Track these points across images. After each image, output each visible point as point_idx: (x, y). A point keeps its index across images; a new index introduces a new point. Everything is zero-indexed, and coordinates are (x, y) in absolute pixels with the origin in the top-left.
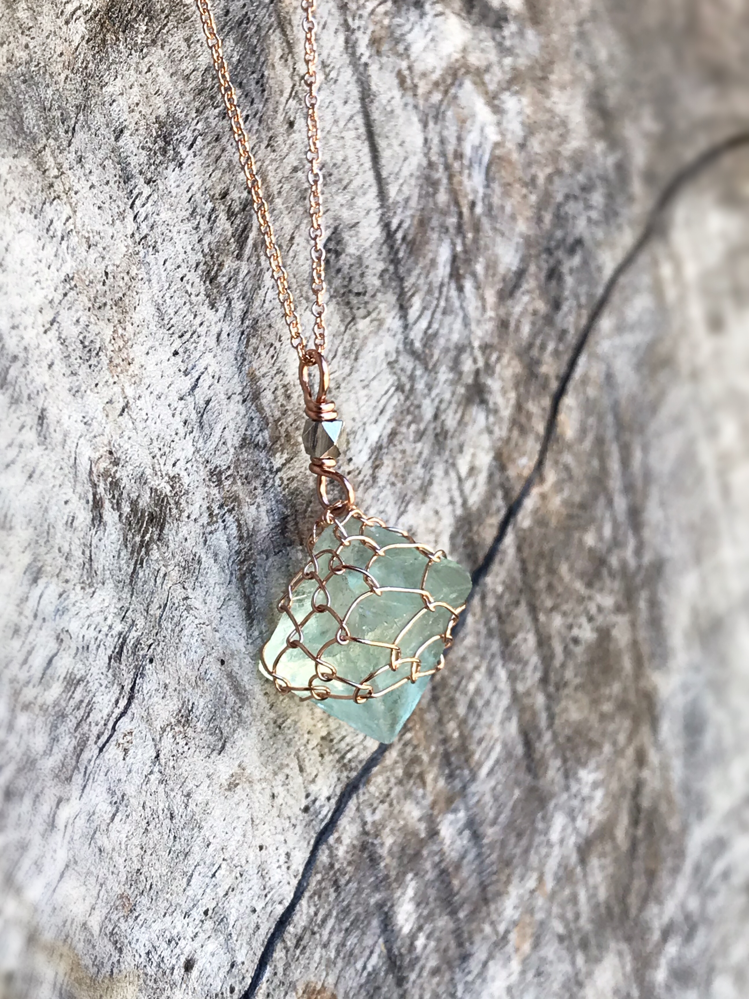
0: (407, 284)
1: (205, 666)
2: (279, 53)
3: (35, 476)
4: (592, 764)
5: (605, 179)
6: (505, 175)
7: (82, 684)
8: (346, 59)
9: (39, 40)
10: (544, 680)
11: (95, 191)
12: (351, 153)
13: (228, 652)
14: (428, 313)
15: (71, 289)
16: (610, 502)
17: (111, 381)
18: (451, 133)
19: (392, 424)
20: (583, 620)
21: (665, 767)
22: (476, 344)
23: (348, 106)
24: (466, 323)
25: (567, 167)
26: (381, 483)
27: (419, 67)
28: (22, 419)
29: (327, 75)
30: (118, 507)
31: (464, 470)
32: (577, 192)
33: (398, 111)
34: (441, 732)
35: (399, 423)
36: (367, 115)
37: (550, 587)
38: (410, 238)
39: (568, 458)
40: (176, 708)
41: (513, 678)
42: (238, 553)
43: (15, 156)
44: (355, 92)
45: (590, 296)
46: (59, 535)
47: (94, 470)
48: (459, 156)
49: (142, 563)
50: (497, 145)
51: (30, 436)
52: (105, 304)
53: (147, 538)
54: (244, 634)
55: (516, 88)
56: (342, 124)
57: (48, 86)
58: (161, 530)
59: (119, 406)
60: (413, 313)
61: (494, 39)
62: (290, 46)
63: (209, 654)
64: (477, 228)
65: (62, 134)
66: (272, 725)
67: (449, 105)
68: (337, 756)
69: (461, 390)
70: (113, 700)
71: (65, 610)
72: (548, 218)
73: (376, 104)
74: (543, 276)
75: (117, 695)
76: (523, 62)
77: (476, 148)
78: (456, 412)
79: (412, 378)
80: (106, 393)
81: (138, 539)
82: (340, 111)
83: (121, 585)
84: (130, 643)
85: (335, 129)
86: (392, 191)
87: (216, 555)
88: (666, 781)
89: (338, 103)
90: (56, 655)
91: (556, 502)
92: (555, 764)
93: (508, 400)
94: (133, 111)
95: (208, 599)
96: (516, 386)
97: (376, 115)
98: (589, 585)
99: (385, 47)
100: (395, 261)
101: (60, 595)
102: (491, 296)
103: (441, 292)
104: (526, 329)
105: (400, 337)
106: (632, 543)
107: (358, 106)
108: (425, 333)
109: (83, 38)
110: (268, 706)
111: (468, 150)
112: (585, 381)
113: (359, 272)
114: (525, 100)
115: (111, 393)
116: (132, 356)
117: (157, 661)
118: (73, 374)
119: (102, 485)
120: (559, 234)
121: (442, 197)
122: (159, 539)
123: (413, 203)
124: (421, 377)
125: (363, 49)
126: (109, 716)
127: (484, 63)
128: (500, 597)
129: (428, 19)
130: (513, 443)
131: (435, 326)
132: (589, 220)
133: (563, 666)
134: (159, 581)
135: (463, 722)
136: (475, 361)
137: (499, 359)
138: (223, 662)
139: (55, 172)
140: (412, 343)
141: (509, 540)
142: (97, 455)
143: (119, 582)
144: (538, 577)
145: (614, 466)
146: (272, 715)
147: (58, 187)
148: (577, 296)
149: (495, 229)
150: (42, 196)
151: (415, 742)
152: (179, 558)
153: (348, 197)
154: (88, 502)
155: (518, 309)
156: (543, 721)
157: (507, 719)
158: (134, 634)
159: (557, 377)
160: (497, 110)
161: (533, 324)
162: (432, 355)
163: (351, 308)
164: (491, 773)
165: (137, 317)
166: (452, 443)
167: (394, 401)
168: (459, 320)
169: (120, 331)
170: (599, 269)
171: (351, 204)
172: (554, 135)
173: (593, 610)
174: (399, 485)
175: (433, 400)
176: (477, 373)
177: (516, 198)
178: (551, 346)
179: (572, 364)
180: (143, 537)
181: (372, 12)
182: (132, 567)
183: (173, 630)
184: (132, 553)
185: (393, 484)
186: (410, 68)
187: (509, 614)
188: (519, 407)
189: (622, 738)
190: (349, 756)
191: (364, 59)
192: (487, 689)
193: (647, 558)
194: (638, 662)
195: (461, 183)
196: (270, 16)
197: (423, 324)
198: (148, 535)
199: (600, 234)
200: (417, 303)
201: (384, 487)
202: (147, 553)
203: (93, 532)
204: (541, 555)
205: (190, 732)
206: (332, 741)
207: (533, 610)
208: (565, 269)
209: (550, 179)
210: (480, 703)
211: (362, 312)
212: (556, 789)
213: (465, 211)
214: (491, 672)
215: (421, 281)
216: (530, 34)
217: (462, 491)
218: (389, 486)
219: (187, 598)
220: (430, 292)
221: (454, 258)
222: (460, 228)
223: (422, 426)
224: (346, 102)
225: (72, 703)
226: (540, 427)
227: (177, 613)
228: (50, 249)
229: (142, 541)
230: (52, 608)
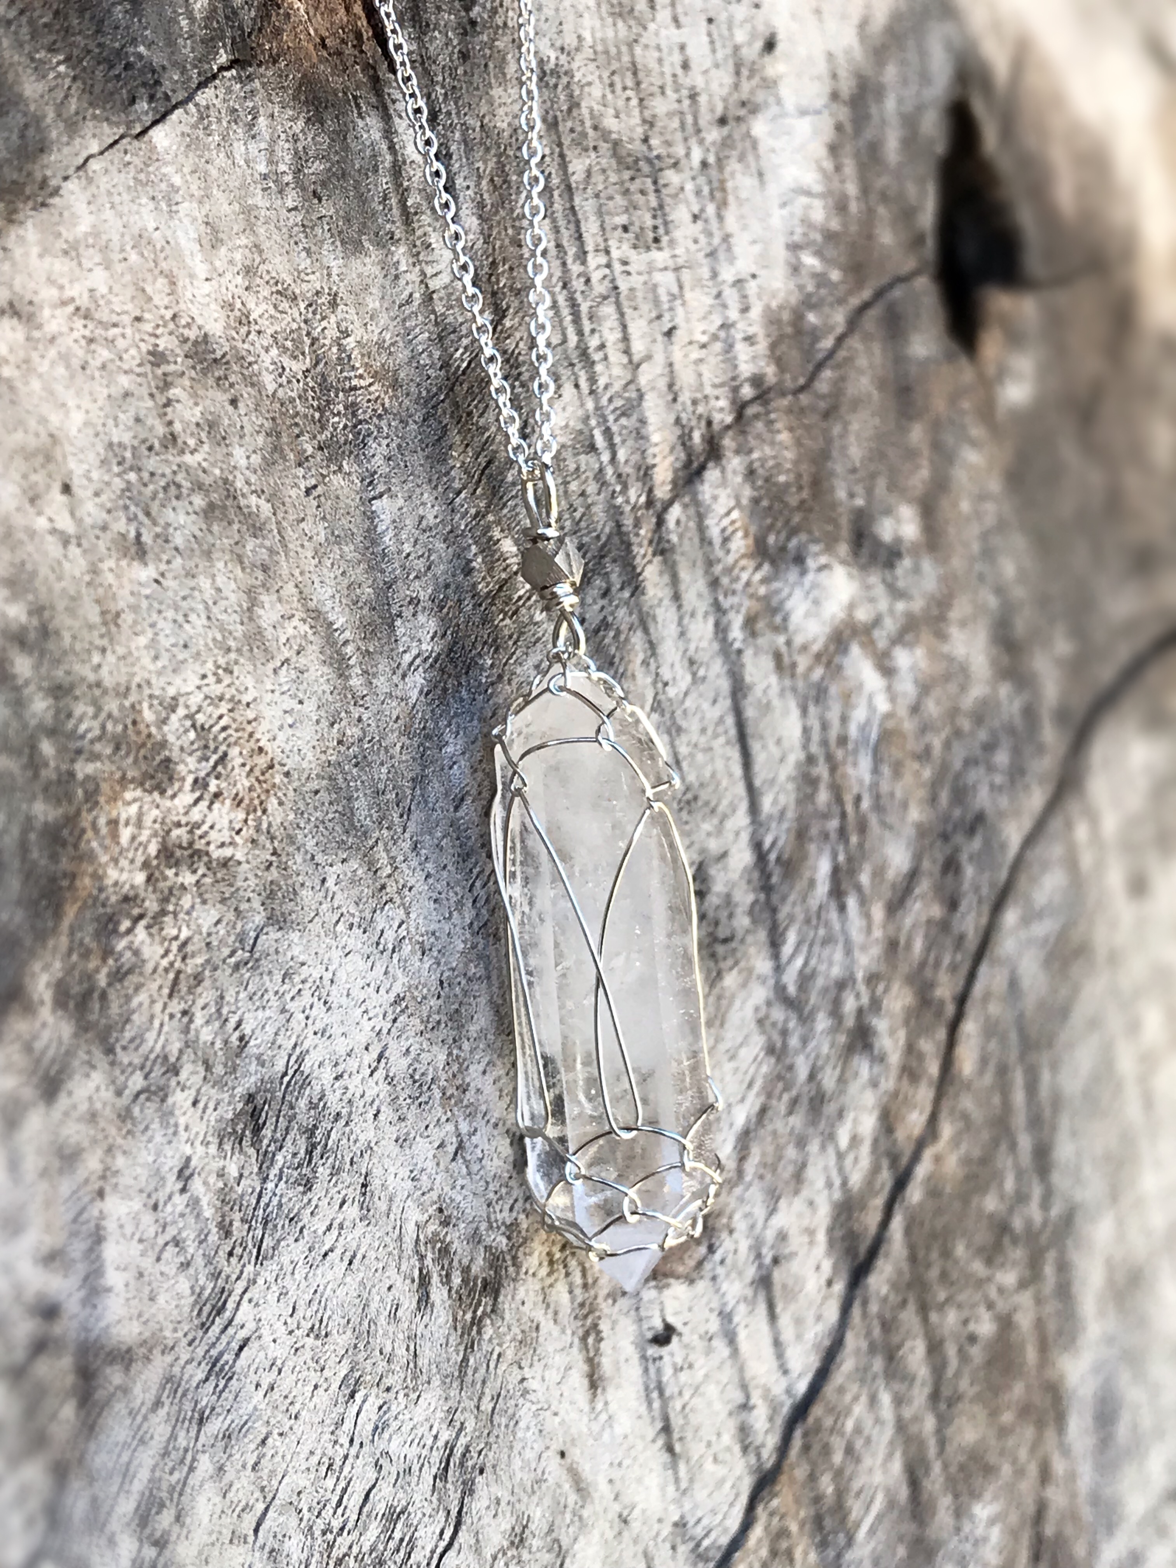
0: (782, 915)
1: (543, 1463)
2: (641, 656)
3: (356, 1262)
4: (988, 1495)
5: (1011, 731)
6: (896, 753)
7: (403, 1518)
8: (716, 646)
9: (374, 709)
10: (935, 1396)
11: (431, 881)
12: (719, 764)
13: (568, 1439)
14: (805, 949)
15: (402, 1011)
16: (1013, 1146)
17: (444, 1119)
18: (834, 715)
19: (762, 1099)
20: (982, 1310)
21: (1072, 1476)
22: (860, 975)
23: (718, 705)
24: (848, 951)
25: (966, 724)
26: (748, 1178)
27: (798, 640)
28: (343, 1192)
29: (694, 674)
30: (447, 1279)
31: (843, 1140)
32: (978, 752)
33: (776, 702)
34: (812, 1489)
35: (769, 1096)
36: (738, 711)
37: (944, 1275)
38: (786, 856)
39: (967, 1103)
40: (509, 1527)
41: (899, 1401)
42: (582, 1305)
43: (344, 861)
44: (725, 685)
45: (992, 885)
46: (381, 1332)
47: (421, 1237)
48: (843, 740)
49: (472, 1347)
50: (888, 716)
51: (352, 1211)
52: (439, 1022)
53: (479, 1313)
54: (587, 1408)
55: (909, 637)
56: (710, 732)
57: (382, 764)
58: (496, 1299)
59: (451, 1149)
60: (787, 949)
61: (884, 581)
62: (652, 647)
63: (548, 1448)
64: (863, 827)
65: (396, 820)
66: (617, 1520)
67: (833, 678)
68: (691, 1545)
69: (842, 1039)
70: (438, 1531)
71: (386, 1425)
72: (944, 797)
73: (750, 699)
74: (937, 869)
75: (442, 1524)
76: (917, 605)
77: (864, 728)
78: (834, 1068)
79: (785, 1033)
80: (437, 1135)
81: (469, 1316)
82: (708, 715)
83: (448, 1380)
84: (458, 1451)
85: (703, 740)
86: (767, 804)
87: (556, 1313)
88: (1073, 1495)
89: (706, 706)
90: (374, 1486)
91: (952, 1164)
92: (945, 1502)
93: (897, 1041)
94: (475, 771)
95: (547, 1374)
96: (907, 1022)
97: (750, 713)
98: (989, 1262)
99: (760, 625)
100: (767, 888)
101: (380, 1408)
102: (878, 912)
103: (819, 917)
104: (918, 945)
105: (771, 982)
106: (1037, 1192)
107: (728, 702)
108: (801, 972)
109: (421, 692)
110: (612, 1497)
111: (853, 731)
112: (987, 997)
113: (726, 914)
114: (920, 652)
115: (442, 1134)
116: (467, 1080)
117: (488, 1470)
118: (401, 1119)
119: (430, 1255)
120: (957, 813)
121: (823, 796)
122: (493, 1311)
123: (790, 814)
124: (794, 1029)
125: (736, 633)
126: (433, 1552)
127: (872, 616)
128: (885, 1300)
129: (810, 577)
130: (901, 1097)
131: (813, 962)
132: (992, 787)
133: (958, 1374)
134: (492, 1365)
135: (838, 1474)
136: (858, 996)
137: (886, 990)
138: (563, 1454)
139: (388, 870)
140: (784, 988)
141: (897, 1224)
142: (426, 1216)
143: (446, 1377)
144: (928, 1266)
145: (1019, 1097)
146: (616, 1507)
147: (391, 889)
148: (977, 889)
149: (884, 824)
150: (372, 903)
151: (783, 1510)
152: (516, 1330)
153: (715, 821)
154: (413, 1281)
155: (908, 921)
156: (932, 1450)
157: (889, 1456)
158: (463, 1441)
159: (954, 998)
160: (887, 670)
161: (926, 936)
162: (807, 1002)
163: (716, 962)
164: (872, 1531)
165: (473, 1029)
166: (830, 1109)
167: (765, 1069)
168: (840, 947)
169: (455, 1052)
170: (1003, 846)
171: (719, 830)
172: (952, 688)
173: (993, 1293)
174: (768, 1177)
175: (807, 1057)
176: (860, 1012)
177: (908, 778)
178: (946, 960)
179: (972, 976)
180: (475, 1312)
181: (748, 584)
182: (461, 1354)
183: (507, 1426)
184: (462, 1336)
185: (761, 1177)
186: (789, 643)
187: (894, 1319)
188: (910, 1049)
189: (1023, 1454)
190: (706, 1543)
191: (737, 645)
192: (868, 1423)
193: (1055, 1211)
194: (1044, 1347)
195: (844, 776)
196: (631, 614)
197: (799, 962)
198: (481, 1309)
199: (1004, 802)
200: (792, 937)
201: (750, 1184)
202: (479, 1332)
203: (419, 1317)
204: (934, 1236)
205: (525, 1556)
206: (685, 1525)
207: (924, 1309)
208: (964, 858)
209: (947, 745)
210: (859, 1444)
211: (730, 962)
212: (945, 1535)
213: (849, 808)
214: (873, 1400)
215: (798, 909)
216: (927, 565)
217: (841, 1169)
218: (756, 1181)
219: (523, 1380)
220: (808, 921)
221: (836, 871)
222: (842, 832)
223: (794, 1093)
224: (715, 702)
225: (392, 1545)
226: (933, 1068)
227: (513, 1402)
228: (379, 969)
229: (473, 1318)
230: (370, 1427)
